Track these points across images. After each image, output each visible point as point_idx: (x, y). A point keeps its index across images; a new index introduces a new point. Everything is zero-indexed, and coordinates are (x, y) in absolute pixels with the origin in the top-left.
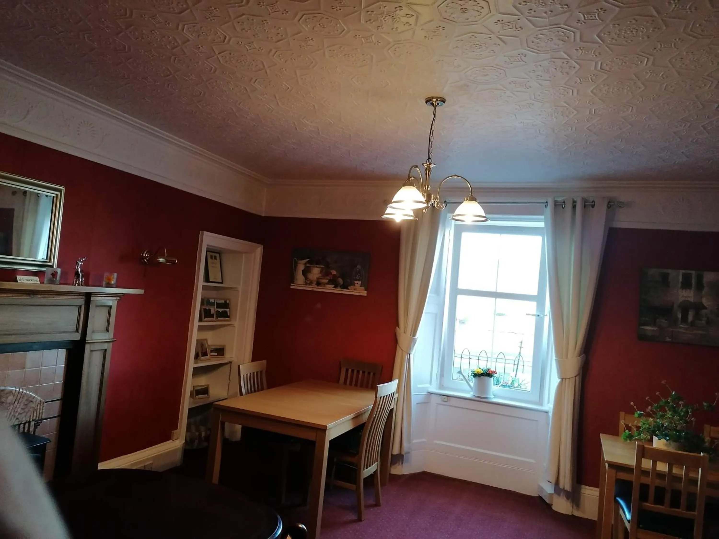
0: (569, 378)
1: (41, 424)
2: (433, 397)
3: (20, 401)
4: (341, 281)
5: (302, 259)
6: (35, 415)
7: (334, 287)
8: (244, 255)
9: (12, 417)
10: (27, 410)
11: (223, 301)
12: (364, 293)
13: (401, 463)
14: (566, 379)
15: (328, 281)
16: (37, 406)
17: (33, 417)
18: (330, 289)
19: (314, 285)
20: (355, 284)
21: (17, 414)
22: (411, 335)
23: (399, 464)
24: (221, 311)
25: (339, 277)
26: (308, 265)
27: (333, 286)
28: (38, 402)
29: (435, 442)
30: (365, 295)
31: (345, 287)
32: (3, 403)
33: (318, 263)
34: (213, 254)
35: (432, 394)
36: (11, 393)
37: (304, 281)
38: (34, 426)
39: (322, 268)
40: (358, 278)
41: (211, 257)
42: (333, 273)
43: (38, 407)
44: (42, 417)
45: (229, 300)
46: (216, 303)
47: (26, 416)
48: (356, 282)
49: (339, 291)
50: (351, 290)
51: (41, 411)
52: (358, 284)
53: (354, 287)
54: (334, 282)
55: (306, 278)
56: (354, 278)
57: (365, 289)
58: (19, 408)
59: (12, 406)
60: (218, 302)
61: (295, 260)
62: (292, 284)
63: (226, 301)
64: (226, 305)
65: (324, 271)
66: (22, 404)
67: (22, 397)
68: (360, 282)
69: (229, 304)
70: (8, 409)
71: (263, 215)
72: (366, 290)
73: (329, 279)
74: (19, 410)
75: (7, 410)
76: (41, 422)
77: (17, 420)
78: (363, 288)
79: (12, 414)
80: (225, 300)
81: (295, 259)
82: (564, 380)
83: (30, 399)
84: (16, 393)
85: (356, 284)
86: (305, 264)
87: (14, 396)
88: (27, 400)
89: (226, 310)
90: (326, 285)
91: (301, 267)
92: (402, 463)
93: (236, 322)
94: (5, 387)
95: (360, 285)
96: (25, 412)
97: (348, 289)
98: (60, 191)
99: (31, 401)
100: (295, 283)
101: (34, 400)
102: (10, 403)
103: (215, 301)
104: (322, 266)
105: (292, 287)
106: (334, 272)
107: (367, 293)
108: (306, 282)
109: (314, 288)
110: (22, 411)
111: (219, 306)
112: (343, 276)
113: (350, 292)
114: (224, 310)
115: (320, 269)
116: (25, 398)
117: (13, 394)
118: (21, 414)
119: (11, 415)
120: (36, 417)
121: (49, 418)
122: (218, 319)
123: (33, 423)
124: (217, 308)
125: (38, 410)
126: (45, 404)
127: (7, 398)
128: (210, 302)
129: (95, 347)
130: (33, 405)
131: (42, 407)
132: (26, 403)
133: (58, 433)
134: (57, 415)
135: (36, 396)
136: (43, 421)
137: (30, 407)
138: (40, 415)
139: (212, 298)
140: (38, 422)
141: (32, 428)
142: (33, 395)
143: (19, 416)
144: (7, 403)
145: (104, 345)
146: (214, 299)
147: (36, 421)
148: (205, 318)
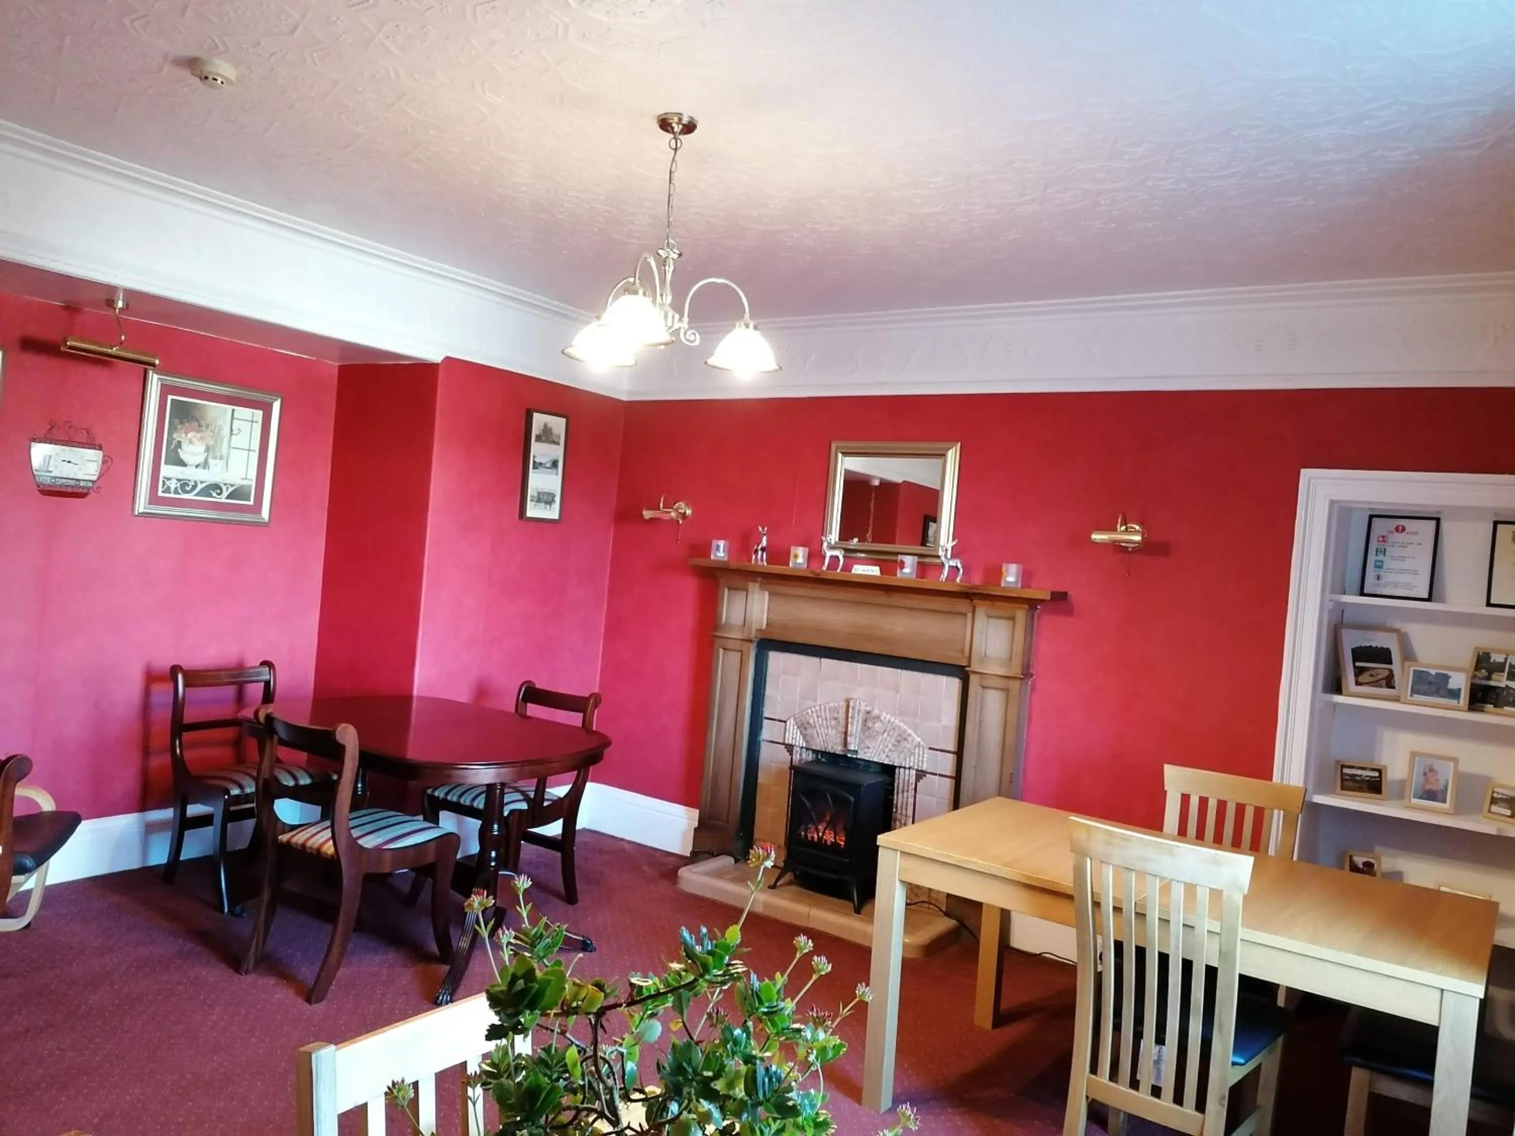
1: (922, 778)
3: (891, 732)
6: (912, 760)
9: (881, 751)
10: (900, 748)
16: (915, 749)
17: (910, 763)
21: (887, 750)
28: (915, 743)
32: (869, 728)
36: (880, 720)
38: (916, 778)
43: (917, 751)
47: (899, 757)
51: (921, 758)
58: (890, 741)
59: (880, 738)
66: (893, 740)
67: (893, 728)
70: (875, 739)
74: (890, 745)
76: (925, 776)
77: (887, 759)
79: (881, 747)
83: (904, 736)
84: (886, 722)
87: (883, 724)
88: (900, 735)
94: (872, 709)
96: (896, 751)
99: (905, 739)
101: (909, 739)
102: (878, 732)
110: (893, 748)
116: (897, 733)
118: (893, 751)
119: (879, 750)
120: (914, 763)
121: (935, 774)
122: (1495, 706)
123: (913, 772)
124: (1508, 679)
125: (916, 756)
126: (926, 751)
127: (874, 723)
128: (1492, 660)
129: (989, 682)
130: (908, 746)
131: (921, 753)
132: (899, 738)
133: (952, 802)
134: (949, 774)
135: (914, 735)
136: (927, 775)
137: (905, 747)
138: (920, 764)
139: (1499, 651)
140: (921, 774)
141: (913, 780)
142: (910, 731)
143: (890, 754)
144: (874, 731)
145: (1004, 681)
146: (1507, 655)
147: (917, 770)
148: (1415, 696)
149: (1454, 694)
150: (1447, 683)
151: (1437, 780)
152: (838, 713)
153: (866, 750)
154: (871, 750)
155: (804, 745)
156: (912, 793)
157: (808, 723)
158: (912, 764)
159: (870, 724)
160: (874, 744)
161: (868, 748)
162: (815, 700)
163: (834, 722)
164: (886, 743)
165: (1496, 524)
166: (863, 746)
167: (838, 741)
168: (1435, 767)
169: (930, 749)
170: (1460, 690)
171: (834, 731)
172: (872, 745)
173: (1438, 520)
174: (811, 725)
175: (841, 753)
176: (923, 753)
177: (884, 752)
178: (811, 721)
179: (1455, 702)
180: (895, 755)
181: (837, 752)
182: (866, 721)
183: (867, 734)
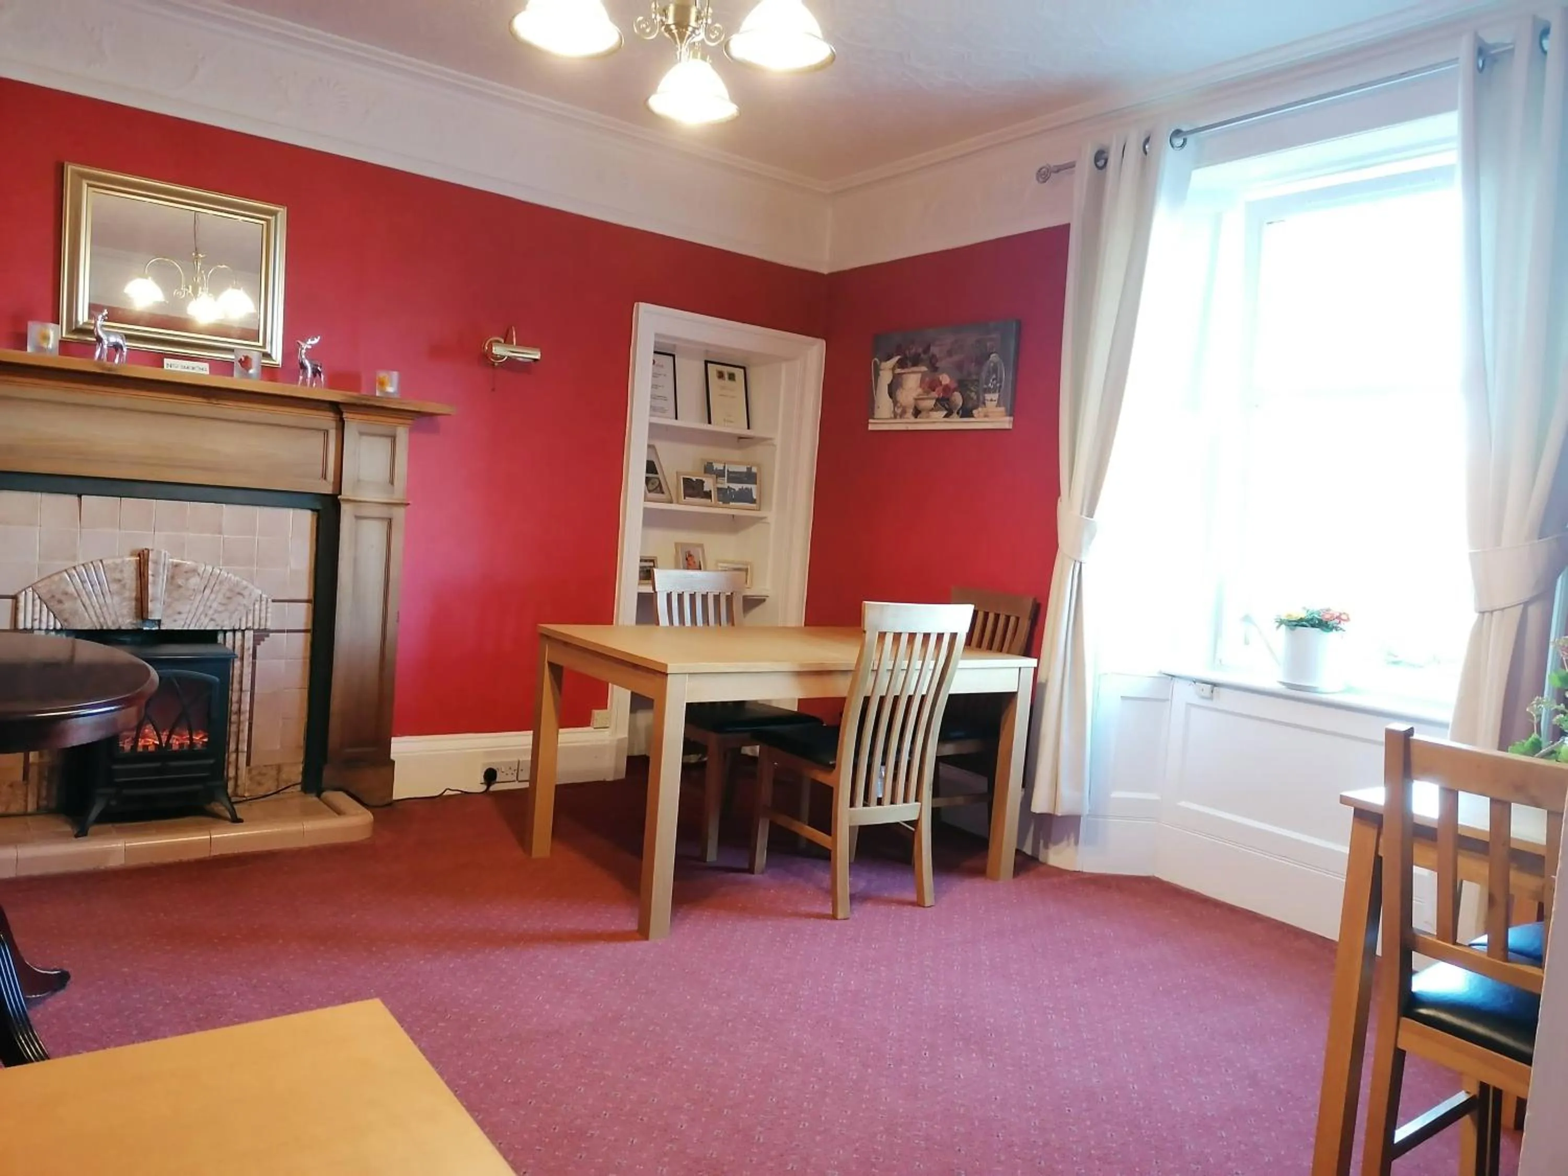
0: (1503, 609)
1: (266, 639)
2: (1178, 685)
3: (216, 588)
4: (958, 398)
5: (889, 358)
6: (251, 619)
7: (946, 416)
8: (784, 366)
9: (201, 615)
10: (231, 607)
11: (743, 469)
12: (1006, 423)
13: (1072, 840)
14: (1492, 612)
15: (934, 402)
16: (254, 604)
17: (247, 623)
18: (937, 421)
19: (909, 416)
20: (986, 402)
21: (211, 612)
22: (1081, 514)
23: (1068, 845)
24: (737, 489)
25: (955, 390)
26: (898, 371)
27: (945, 413)
28: (253, 597)
29: (1183, 804)
30: (1008, 426)
31: (966, 412)
32: (180, 587)
33: (916, 362)
34: (726, 370)
35: (1176, 679)
36: (196, 574)
37: (892, 409)
38: (254, 640)
39: (923, 373)
40: (992, 387)
41: (721, 375)
42: (943, 383)
43: (257, 606)
44: (266, 625)
45: (759, 466)
46: (728, 471)
47: (230, 618)
48: (988, 396)
49: (957, 423)
50: (979, 417)
51: (263, 615)
52: (991, 400)
53: (984, 409)
54: (944, 403)
55: (895, 403)
56: (985, 386)
57: (1006, 411)
58: (214, 600)
59: (199, 597)
60: (730, 470)
61: (875, 362)
62: (871, 421)
63: (749, 469)
64: (750, 477)
65: (927, 379)
66: (220, 596)
67: (218, 582)
68: (995, 396)
69: (755, 474)
70: (191, 600)
71: (825, 271)
72: (1010, 413)
73: (937, 396)
74: (215, 605)
75: (191, 602)
76: (268, 636)
78: (1002, 409)
79: (201, 609)
80: (749, 466)
81: (876, 359)
82: (1487, 615)
83: (237, 590)
84: (207, 575)
85: (988, 400)
86: (893, 369)
87: (202, 579)
88: (230, 590)
89: (749, 486)
90: (931, 413)
91: (886, 377)
92: (1077, 843)
93: (771, 514)
94: (182, 560)
95: (996, 402)
96: (226, 610)
97: (972, 416)
98: (274, 213)
99: (239, 594)
100: (875, 417)
101: (246, 593)
102: (194, 590)
103: (724, 467)
104: (924, 369)
105: (871, 427)
106: (945, 379)
107: (1014, 423)
108: (894, 412)
109: (908, 424)
110: (221, 608)
111: (735, 477)
112: (962, 386)
113: (976, 423)
114: (745, 486)
115: (919, 376)
116: (226, 586)
117: (199, 574)
118: (220, 612)
120: (253, 623)
121: (283, 631)
122: (724, 503)
123: (249, 635)
124: (729, 482)
125: (257, 613)
126: (270, 604)
127: (187, 579)
128: (714, 469)
129: (366, 511)
130: (245, 602)
131: (264, 607)
132: (228, 594)
133: (308, 661)
134: (302, 628)
135: (251, 586)
136: (271, 634)
137: (239, 604)
138: (263, 622)
139: (719, 462)
140: (261, 635)
141: (249, 643)
142: (245, 583)
143: (215, 616)
144: (188, 589)
145: (385, 508)
146: (725, 464)
147: (255, 631)
148: (687, 498)
149: (708, 495)
150: (703, 486)
151: (694, 562)
152: (121, 571)
153: (177, 617)
154: (184, 616)
155: (59, 626)
156: (248, 660)
157: (66, 594)
158: (250, 624)
159: (180, 582)
160: (188, 607)
161: (180, 613)
162: (74, 558)
163: (114, 587)
164: (208, 604)
165: (706, 362)
166: (170, 611)
167: (125, 611)
168: (692, 553)
169: (273, 601)
170: (710, 491)
171: (116, 599)
172: (185, 608)
173: (673, 356)
174: (72, 595)
175: (134, 627)
176: (267, 608)
177: (206, 615)
178: (71, 589)
179: (708, 501)
180: (225, 615)
181: (123, 628)
182: (173, 577)
183: (176, 594)
